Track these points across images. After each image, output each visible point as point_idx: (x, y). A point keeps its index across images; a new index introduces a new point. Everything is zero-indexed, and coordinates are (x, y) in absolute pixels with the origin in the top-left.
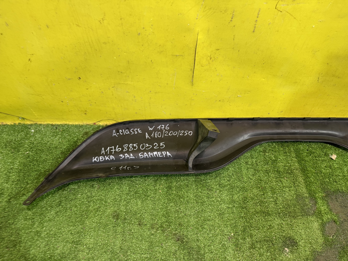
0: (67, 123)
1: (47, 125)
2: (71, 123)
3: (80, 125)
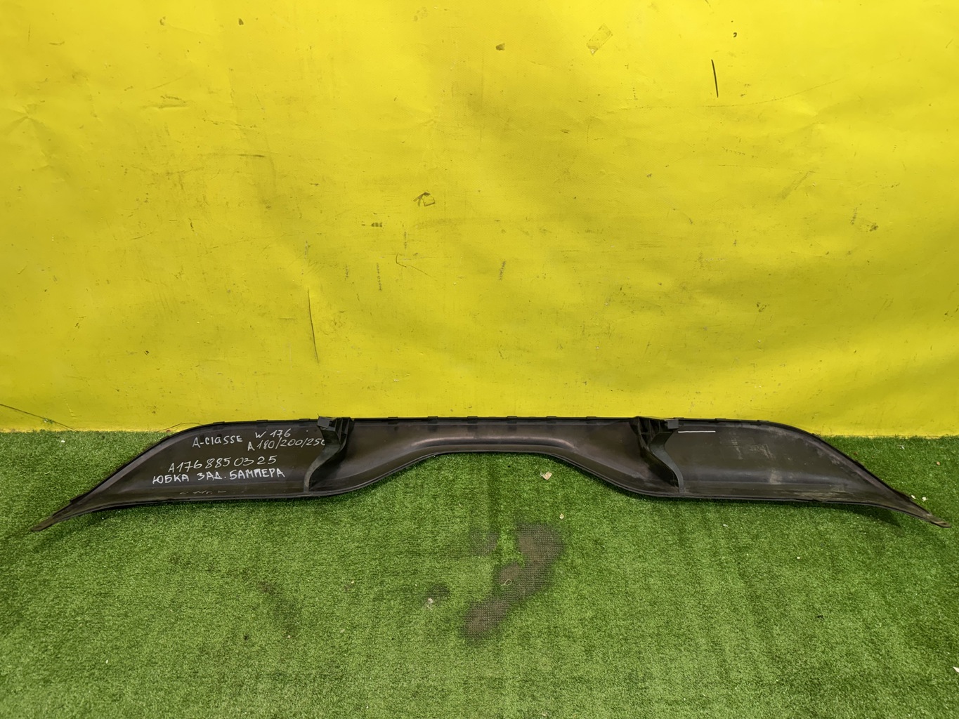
0: (124, 430)
1: (89, 434)
2: (129, 430)
3: (143, 432)
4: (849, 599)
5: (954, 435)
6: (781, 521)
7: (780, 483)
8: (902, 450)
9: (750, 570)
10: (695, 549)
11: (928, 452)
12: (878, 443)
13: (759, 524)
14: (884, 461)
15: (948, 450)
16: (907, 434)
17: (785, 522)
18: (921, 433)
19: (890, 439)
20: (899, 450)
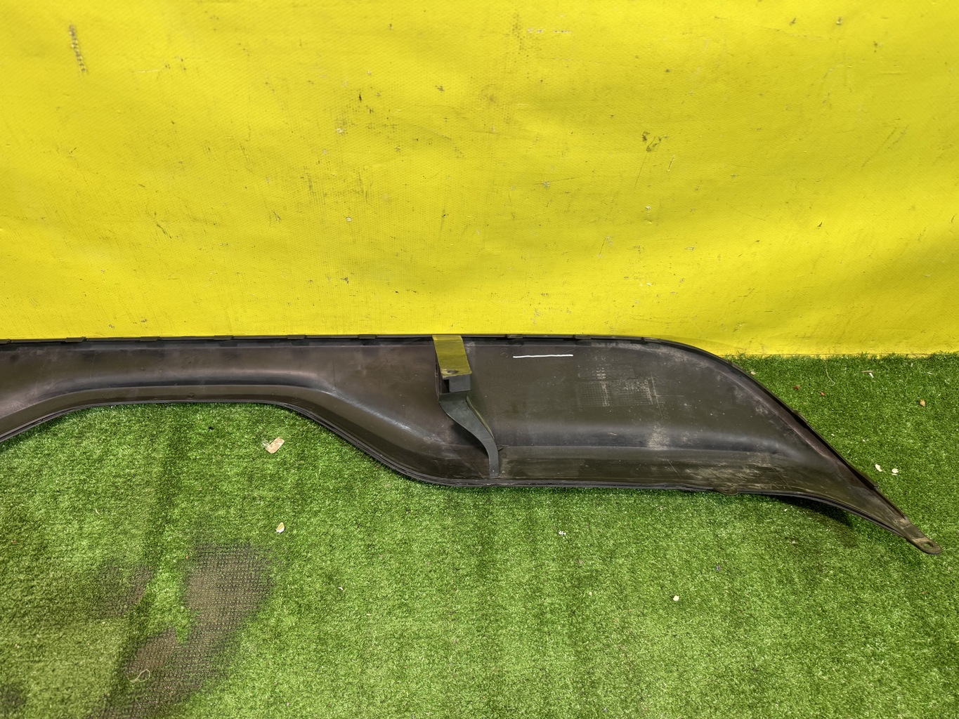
4: (751, 681)
5: (952, 351)
6: (657, 520)
7: (665, 448)
8: (869, 379)
9: (589, 626)
10: (503, 584)
11: (909, 382)
12: (833, 367)
13: (621, 528)
14: (839, 400)
15: (939, 377)
16: (879, 351)
17: (664, 524)
18: (901, 350)
19: (853, 359)
20: (864, 380)
